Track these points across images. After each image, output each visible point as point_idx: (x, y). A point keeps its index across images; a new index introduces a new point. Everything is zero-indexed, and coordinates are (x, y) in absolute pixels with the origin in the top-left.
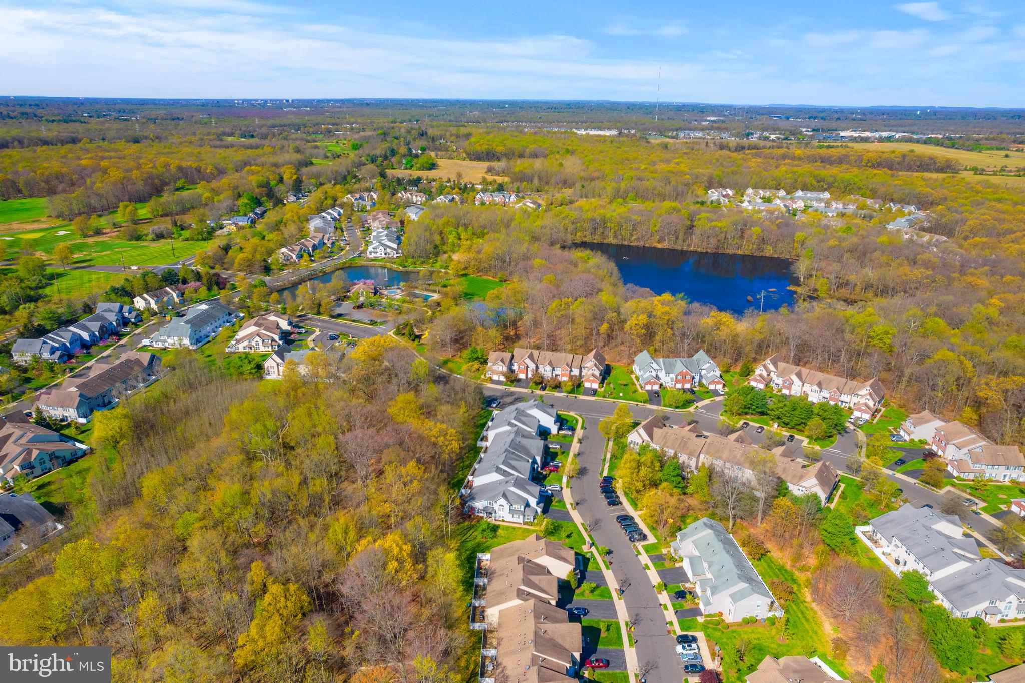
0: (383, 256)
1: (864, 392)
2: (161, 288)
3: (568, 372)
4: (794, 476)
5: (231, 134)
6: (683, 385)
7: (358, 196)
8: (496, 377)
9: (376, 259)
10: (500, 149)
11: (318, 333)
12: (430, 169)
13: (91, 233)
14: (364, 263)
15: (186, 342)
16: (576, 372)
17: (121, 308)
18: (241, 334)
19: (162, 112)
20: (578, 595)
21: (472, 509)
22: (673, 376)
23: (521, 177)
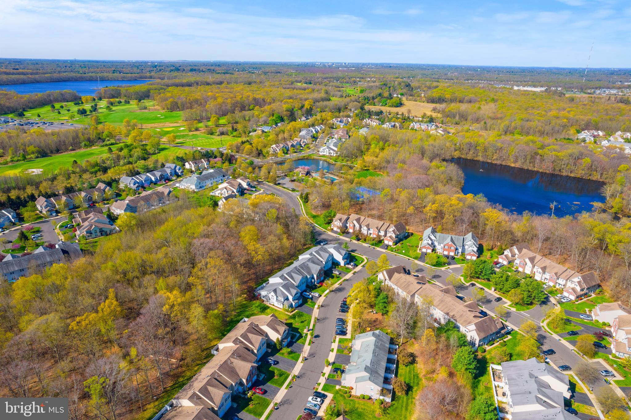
0: (328, 154)
1: (576, 280)
2: (201, 159)
3: (377, 233)
4: (465, 321)
5: (300, 82)
6: (449, 253)
7: (339, 119)
8: (335, 229)
9: (324, 156)
10: (448, 96)
11: (262, 191)
12: (397, 107)
13: (194, 129)
14: (315, 157)
15: (193, 187)
16: (382, 233)
17: (176, 167)
18: (220, 186)
19: (273, 69)
20: (280, 354)
21: (260, 295)
22: (442, 245)
23: (450, 115)
